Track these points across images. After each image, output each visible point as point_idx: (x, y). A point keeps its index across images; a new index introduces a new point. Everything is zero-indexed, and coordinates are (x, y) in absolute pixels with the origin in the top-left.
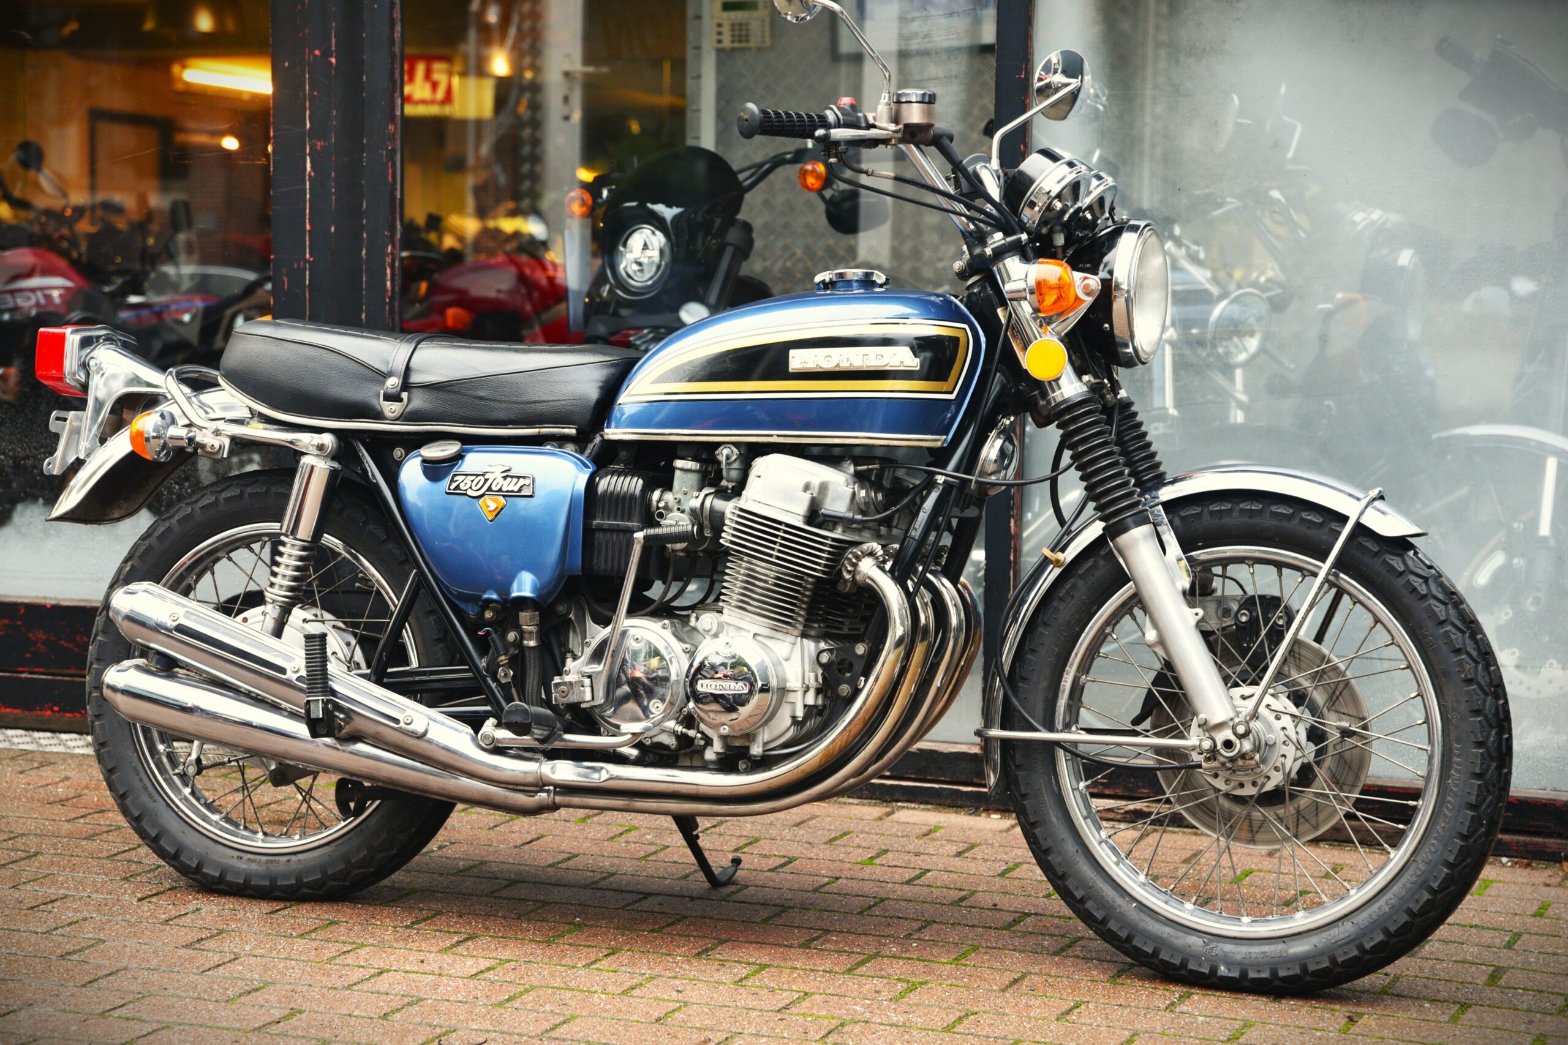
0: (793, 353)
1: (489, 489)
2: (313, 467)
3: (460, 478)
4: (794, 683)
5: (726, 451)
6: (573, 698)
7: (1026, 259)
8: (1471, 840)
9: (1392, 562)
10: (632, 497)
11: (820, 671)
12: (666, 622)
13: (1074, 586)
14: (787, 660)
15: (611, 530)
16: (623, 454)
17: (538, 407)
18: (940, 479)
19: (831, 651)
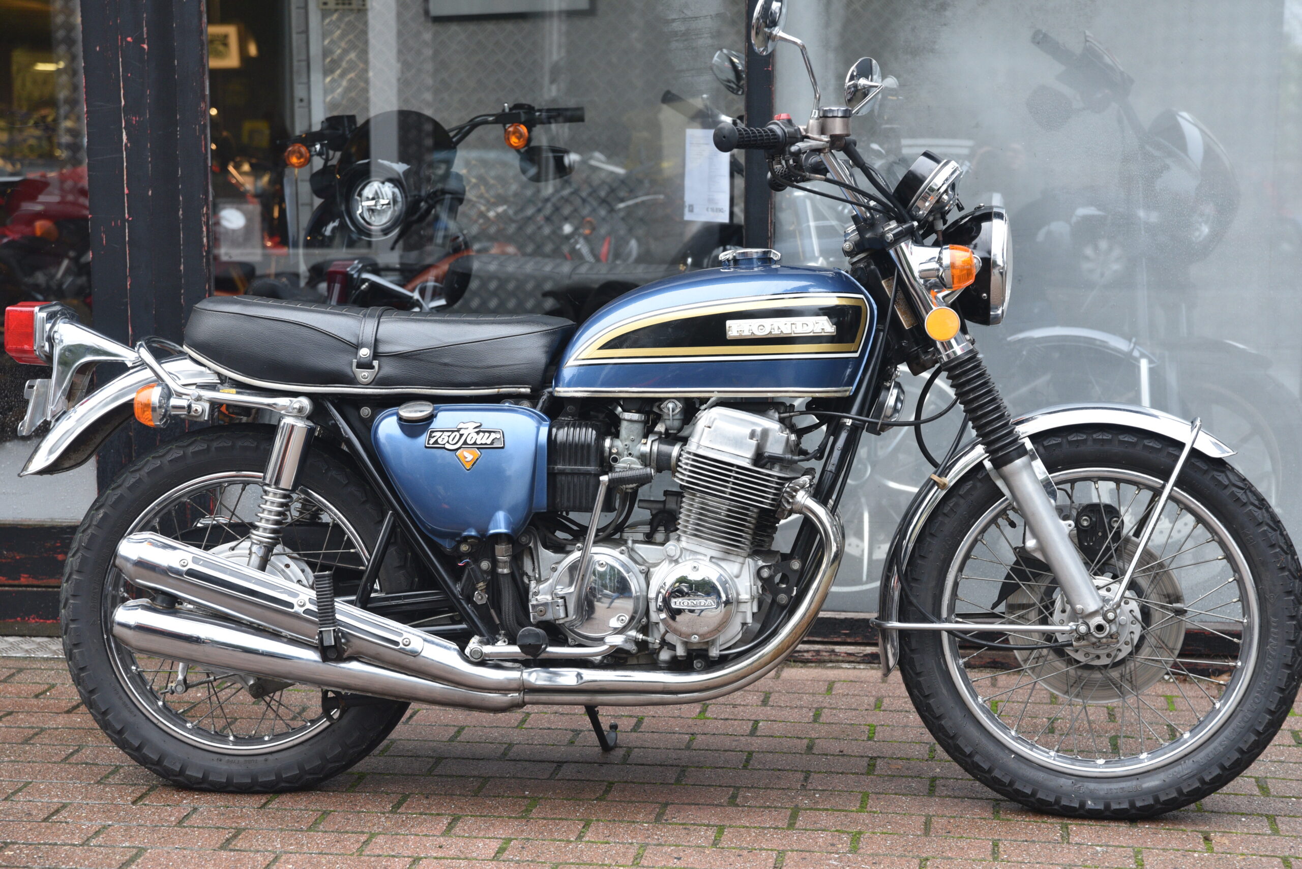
0: (729, 323)
1: (465, 443)
2: (293, 426)
3: (438, 434)
4: (744, 596)
5: (671, 406)
6: (549, 616)
7: (919, 242)
8: (1287, 692)
9: (1220, 478)
10: (589, 445)
11: (760, 584)
12: (623, 548)
13: (956, 504)
14: (737, 577)
15: (573, 473)
16: (569, 408)
17: (497, 371)
18: (849, 422)
19: (769, 567)
